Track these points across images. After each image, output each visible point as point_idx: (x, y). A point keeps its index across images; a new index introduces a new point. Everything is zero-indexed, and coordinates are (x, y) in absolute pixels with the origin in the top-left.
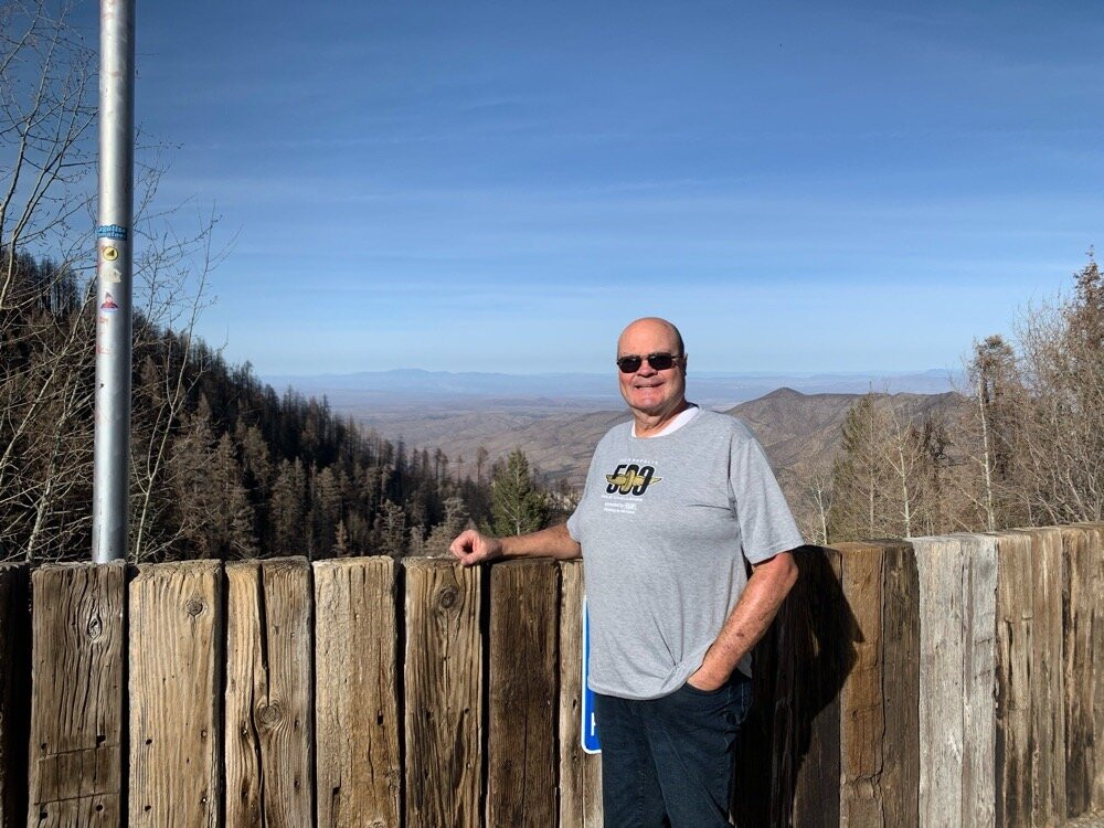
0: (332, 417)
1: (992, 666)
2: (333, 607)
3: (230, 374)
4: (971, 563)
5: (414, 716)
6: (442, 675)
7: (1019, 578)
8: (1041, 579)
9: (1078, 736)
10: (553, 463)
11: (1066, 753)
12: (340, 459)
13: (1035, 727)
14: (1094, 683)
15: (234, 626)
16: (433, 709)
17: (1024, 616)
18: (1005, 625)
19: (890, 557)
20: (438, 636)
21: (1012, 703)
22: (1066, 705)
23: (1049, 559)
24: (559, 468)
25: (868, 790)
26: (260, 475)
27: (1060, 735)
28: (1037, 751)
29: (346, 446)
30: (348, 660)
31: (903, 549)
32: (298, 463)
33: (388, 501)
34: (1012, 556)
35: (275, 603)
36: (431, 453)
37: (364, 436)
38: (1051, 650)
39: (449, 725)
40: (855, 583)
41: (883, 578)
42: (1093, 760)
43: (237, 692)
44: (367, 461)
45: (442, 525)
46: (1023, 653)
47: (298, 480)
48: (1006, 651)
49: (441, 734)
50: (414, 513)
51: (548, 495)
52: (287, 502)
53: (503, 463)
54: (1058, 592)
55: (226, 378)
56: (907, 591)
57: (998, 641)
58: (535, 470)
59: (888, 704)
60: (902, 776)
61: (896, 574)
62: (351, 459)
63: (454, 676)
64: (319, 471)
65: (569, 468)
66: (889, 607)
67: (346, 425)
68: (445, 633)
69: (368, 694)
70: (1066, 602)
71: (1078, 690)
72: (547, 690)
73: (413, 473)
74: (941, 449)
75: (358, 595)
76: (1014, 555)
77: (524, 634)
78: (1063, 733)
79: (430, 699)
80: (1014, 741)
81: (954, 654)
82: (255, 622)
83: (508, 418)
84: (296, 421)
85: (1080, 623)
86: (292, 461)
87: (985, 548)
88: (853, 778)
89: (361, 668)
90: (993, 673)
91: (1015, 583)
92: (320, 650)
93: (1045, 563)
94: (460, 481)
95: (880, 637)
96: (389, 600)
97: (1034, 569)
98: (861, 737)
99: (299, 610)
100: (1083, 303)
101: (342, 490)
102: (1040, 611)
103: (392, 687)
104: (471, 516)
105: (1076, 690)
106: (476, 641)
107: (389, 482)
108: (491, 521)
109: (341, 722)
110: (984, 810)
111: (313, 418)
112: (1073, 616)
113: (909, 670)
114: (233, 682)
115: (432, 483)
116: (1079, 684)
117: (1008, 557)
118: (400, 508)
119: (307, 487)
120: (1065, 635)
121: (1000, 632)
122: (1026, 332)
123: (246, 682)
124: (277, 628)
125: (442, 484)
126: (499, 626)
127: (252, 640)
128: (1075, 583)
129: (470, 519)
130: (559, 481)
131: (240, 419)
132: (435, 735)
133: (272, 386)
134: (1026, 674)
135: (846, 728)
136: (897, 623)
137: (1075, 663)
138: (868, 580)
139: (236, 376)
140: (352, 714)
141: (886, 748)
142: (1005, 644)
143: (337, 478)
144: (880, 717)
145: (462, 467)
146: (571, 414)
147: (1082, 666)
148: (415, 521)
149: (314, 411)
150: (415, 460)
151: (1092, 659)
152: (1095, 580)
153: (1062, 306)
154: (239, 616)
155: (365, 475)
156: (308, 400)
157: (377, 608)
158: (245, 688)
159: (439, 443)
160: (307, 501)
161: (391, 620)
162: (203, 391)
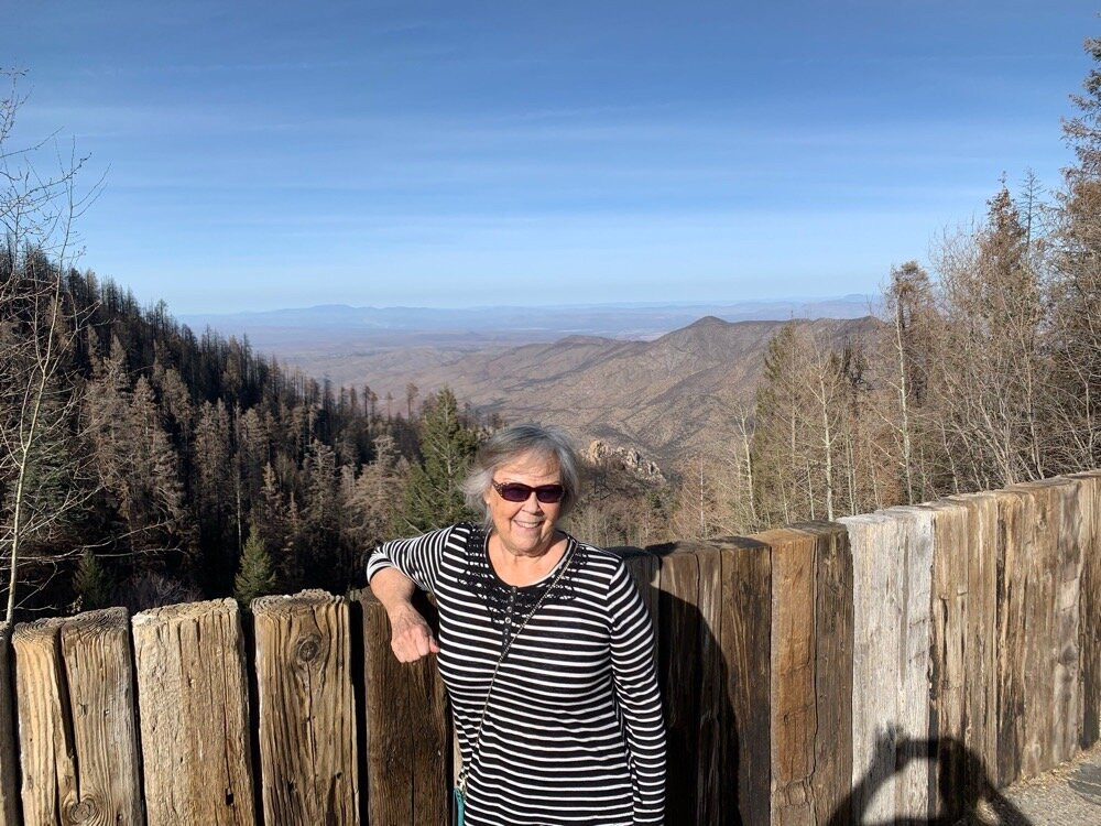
0: (254, 356)
1: (926, 646)
2: (159, 674)
3: (143, 314)
4: (907, 542)
5: (273, 791)
6: (306, 738)
7: (955, 552)
8: (976, 550)
9: (1009, 705)
10: (484, 398)
11: (998, 725)
12: (264, 399)
13: (968, 704)
14: (1026, 650)
15: (26, 710)
16: (298, 780)
17: (959, 592)
18: (940, 603)
19: (824, 543)
20: (298, 694)
21: (946, 682)
22: (999, 676)
23: (985, 529)
24: (491, 402)
25: (800, 794)
26: (182, 417)
27: (992, 709)
28: (970, 727)
29: (270, 387)
30: (183, 735)
31: (837, 534)
32: (221, 405)
33: (316, 441)
34: (948, 530)
35: (80, 676)
36: (360, 391)
37: (288, 376)
38: (985, 623)
39: (318, 795)
40: (786, 577)
41: (816, 567)
42: (1024, 728)
43: (36, 791)
44: (292, 402)
45: (373, 464)
46: (958, 630)
47: (221, 422)
48: (941, 630)
49: (308, 806)
50: (344, 452)
51: (481, 429)
52: (211, 445)
53: (433, 399)
54: (993, 562)
55: (140, 319)
56: (840, 581)
57: (933, 620)
58: (467, 405)
59: (820, 701)
60: (835, 773)
61: (829, 563)
62: (276, 399)
63: (321, 738)
64: (243, 412)
65: (501, 401)
66: (822, 598)
67: (269, 364)
68: (307, 689)
69: (212, 772)
70: (1000, 571)
71: (1010, 661)
72: (437, 739)
73: (341, 412)
74: (859, 375)
75: (192, 655)
76: (950, 529)
77: (406, 680)
78: (995, 705)
79: (292, 768)
80: (947, 720)
81: (890, 639)
82: (53, 702)
83: (438, 353)
84: (216, 362)
85: (1014, 592)
86: (214, 403)
87: (922, 525)
88: (784, 784)
89: (201, 743)
90: (927, 653)
91: (950, 558)
92: (145, 726)
93: (980, 533)
94: (390, 418)
95: (812, 632)
96: (232, 658)
97: (970, 541)
98: (792, 741)
99: (113, 683)
100: (995, 229)
101: (269, 431)
102: (975, 584)
103: (243, 759)
104: (403, 453)
105: (1009, 660)
106: (347, 694)
107: (316, 422)
108: (422, 460)
109: (178, 809)
110: (917, 794)
111: (234, 358)
112: (1007, 585)
113: (842, 662)
114: (30, 778)
115: (362, 422)
116: (1011, 654)
117: (943, 530)
118: (329, 448)
119: (232, 428)
120: (999, 606)
121: (935, 611)
122: (941, 259)
123: (46, 777)
124: (85, 708)
125: (372, 421)
126: (374, 674)
127: (50, 725)
128: (1010, 551)
129: (402, 457)
130: (491, 415)
131: (156, 361)
132: (301, 808)
133: (189, 326)
134: (960, 652)
135: (777, 734)
136: (829, 615)
137: (1008, 633)
138: (800, 573)
139: (149, 316)
140: (192, 798)
141: (819, 747)
142: (940, 623)
143: (262, 418)
144: (813, 716)
145: (392, 403)
146: (501, 348)
147: (1015, 634)
148: (346, 460)
149: (234, 351)
150: (343, 399)
151: (1024, 627)
152: (1029, 545)
153: (975, 232)
154: (31, 697)
155: (291, 415)
156: (227, 340)
157: (218, 669)
158: (46, 784)
159: (367, 380)
160: (232, 443)
161: (238, 681)
162: (116, 333)
